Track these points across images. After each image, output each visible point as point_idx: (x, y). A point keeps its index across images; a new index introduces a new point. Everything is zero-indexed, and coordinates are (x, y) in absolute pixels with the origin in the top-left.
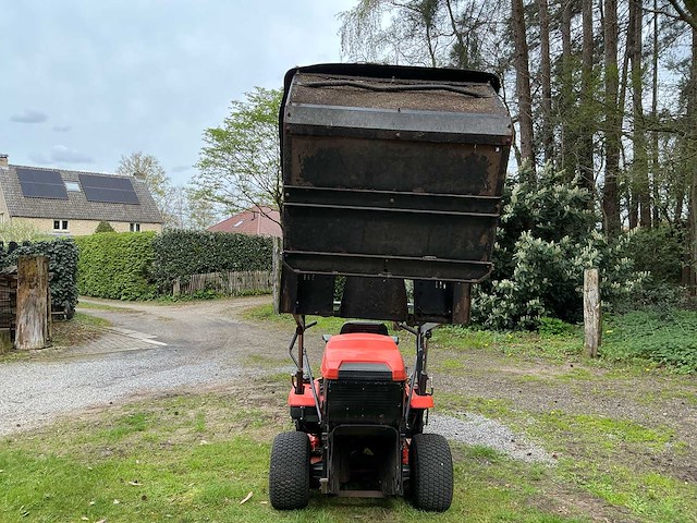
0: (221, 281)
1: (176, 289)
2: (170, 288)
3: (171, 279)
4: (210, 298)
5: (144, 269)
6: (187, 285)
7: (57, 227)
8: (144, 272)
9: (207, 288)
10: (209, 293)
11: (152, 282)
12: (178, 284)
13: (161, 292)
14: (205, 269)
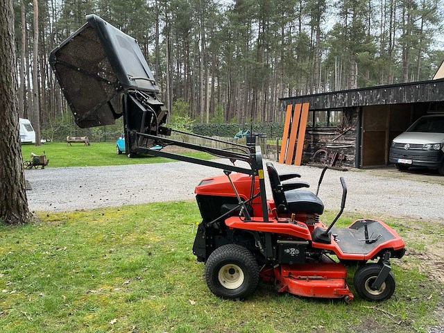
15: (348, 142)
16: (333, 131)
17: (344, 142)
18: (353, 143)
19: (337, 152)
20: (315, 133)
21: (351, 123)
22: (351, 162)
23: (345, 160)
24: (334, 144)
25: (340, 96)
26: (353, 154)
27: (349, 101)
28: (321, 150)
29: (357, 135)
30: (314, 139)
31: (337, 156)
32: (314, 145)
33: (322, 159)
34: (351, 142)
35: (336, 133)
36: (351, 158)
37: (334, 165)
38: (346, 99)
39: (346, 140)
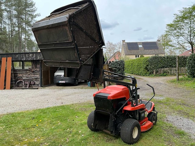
0: (169, 71)
1: (154, 73)
2: (153, 73)
3: (153, 70)
4: (165, 76)
5: (146, 67)
6: (158, 72)
7: (136, 57)
8: (146, 68)
9: (164, 73)
10: (165, 74)
11: (148, 71)
12: (155, 72)
13: (150, 74)
14: (163, 67)
15: (35, 76)
16: (26, 71)
17: (33, 76)
18: (38, 76)
19: (30, 80)
20: (15, 72)
21: (36, 67)
22: (38, 85)
23: (34, 84)
24: (27, 77)
25: (31, 55)
26: (39, 81)
27: (36, 57)
28: (20, 81)
29: (40, 72)
30: (15, 75)
31: (30, 82)
32: (14, 78)
33: (20, 85)
34: (37, 76)
35: (28, 72)
36: (37, 83)
37: (29, 87)
38: (34, 56)
39: (34, 75)
